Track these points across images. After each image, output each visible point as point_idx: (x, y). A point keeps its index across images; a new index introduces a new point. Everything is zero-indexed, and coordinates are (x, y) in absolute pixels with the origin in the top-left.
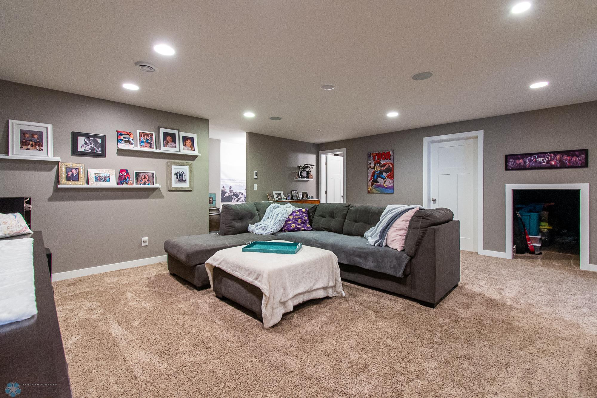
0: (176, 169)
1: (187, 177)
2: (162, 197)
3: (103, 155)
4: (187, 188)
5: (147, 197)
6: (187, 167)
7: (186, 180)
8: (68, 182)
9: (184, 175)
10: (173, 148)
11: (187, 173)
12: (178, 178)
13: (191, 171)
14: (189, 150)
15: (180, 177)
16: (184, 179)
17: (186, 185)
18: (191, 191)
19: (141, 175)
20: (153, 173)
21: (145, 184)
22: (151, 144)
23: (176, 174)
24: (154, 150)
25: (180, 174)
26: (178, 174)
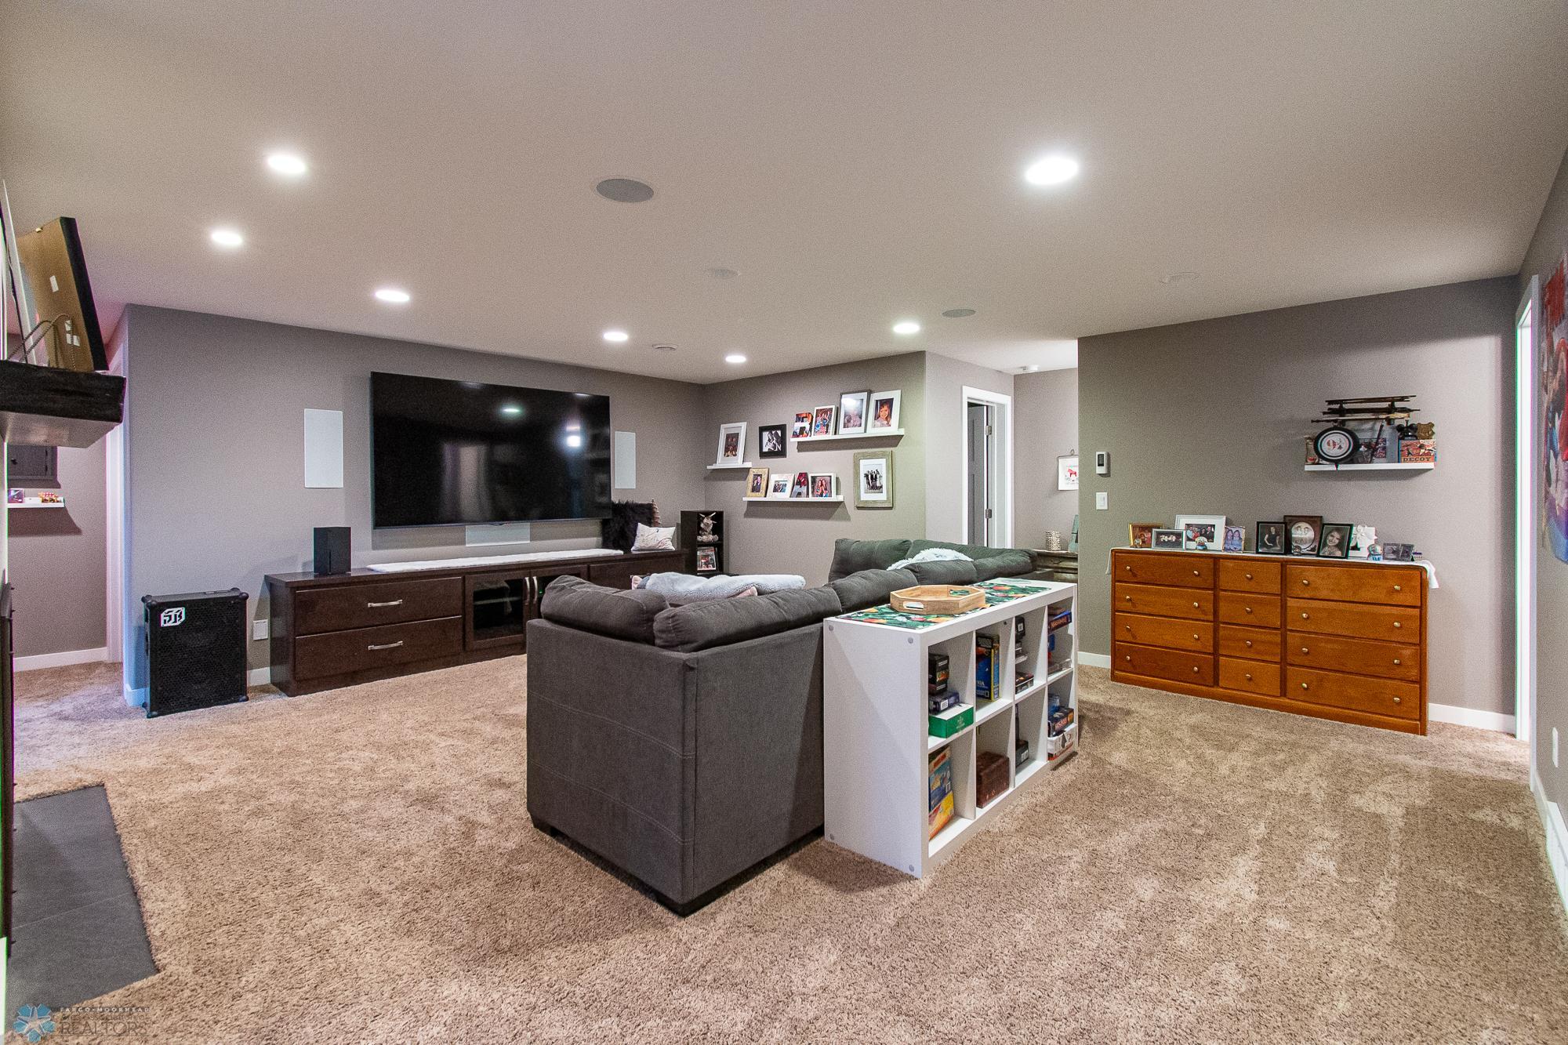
0: (867, 466)
1: (883, 481)
2: (847, 518)
3: (782, 453)
4: (884, 502)
5: (828, 518)
6: (883, 461)
7: (881, 487)
8: (754, 494)
9: (878, 476)
10: (857, 428)
11: (883, 472)
12: (869, 483)
13: (891, 468)
14: (882, 425)
15: (872, 479)
16: (878, 485)
17: (881, 497)
18: (891, 508)
19: (817, 480)
20: (830, 476)
21: (821, 495)
22: (828, 426)
23: (867, 476)
24: (830, 436)
25: (872, 476)
26: (870, 476)
